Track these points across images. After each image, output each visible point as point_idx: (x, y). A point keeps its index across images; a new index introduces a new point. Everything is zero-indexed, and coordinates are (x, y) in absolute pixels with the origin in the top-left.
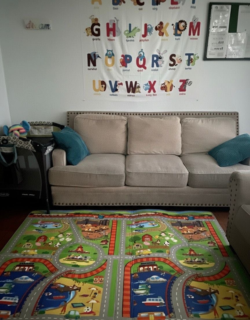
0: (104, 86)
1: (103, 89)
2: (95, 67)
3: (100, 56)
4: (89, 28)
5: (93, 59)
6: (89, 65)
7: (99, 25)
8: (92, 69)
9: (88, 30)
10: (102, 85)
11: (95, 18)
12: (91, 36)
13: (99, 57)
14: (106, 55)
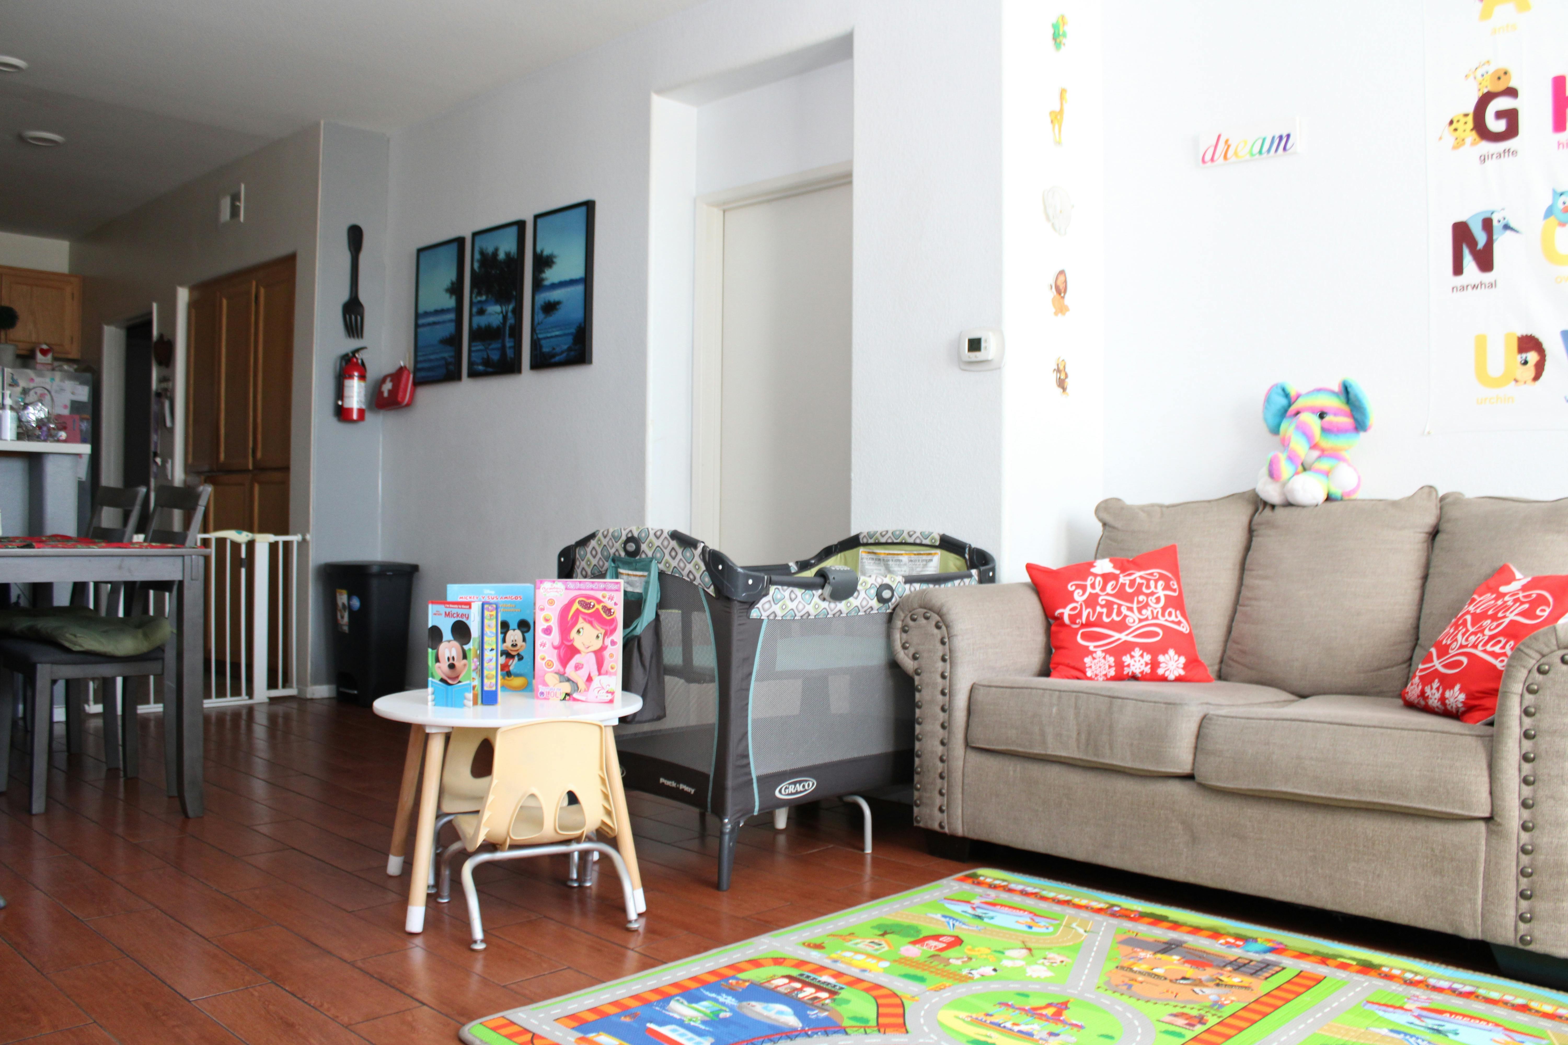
0: (1533, 357)
1: (1530, 371)
2: (1487, 277)
3: (1512, 225)
4: (1466, 115)
5: (1481, 239)
6: (1458, 269)
7: (1512, 92)
8: (1474, 287)
9: (1455, 125)
10: (1524, 355)
11: (1491, 69)
12: (1473, 144)
13: (1507, 227)
14: (1549, 212)
